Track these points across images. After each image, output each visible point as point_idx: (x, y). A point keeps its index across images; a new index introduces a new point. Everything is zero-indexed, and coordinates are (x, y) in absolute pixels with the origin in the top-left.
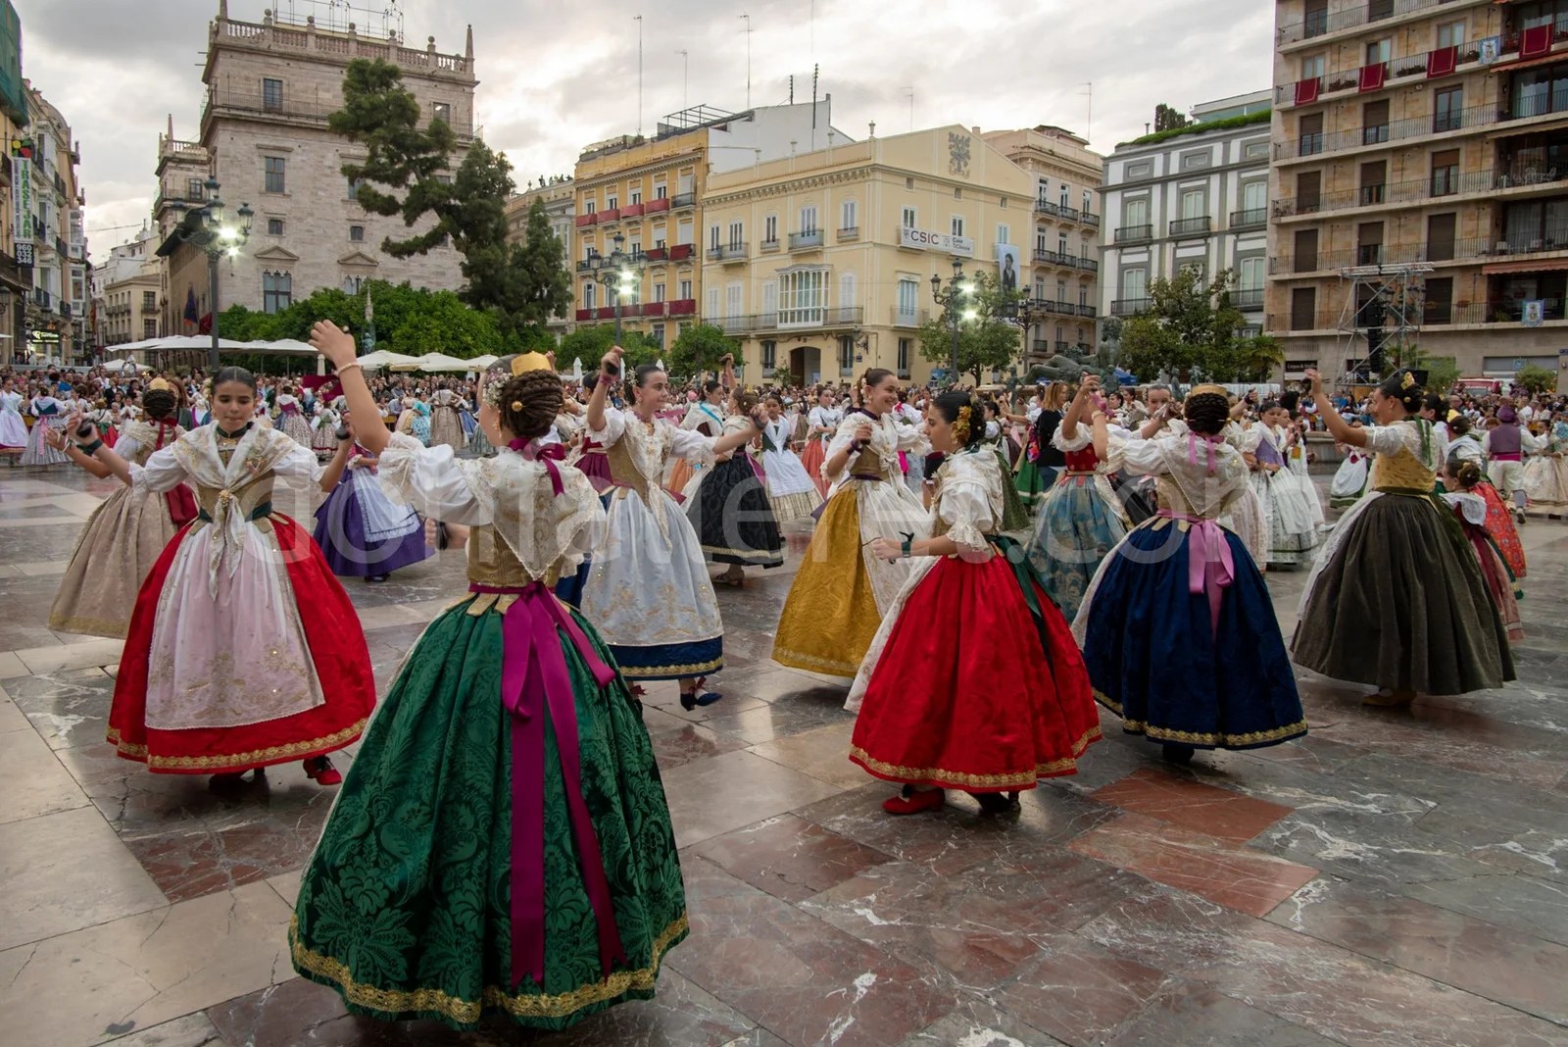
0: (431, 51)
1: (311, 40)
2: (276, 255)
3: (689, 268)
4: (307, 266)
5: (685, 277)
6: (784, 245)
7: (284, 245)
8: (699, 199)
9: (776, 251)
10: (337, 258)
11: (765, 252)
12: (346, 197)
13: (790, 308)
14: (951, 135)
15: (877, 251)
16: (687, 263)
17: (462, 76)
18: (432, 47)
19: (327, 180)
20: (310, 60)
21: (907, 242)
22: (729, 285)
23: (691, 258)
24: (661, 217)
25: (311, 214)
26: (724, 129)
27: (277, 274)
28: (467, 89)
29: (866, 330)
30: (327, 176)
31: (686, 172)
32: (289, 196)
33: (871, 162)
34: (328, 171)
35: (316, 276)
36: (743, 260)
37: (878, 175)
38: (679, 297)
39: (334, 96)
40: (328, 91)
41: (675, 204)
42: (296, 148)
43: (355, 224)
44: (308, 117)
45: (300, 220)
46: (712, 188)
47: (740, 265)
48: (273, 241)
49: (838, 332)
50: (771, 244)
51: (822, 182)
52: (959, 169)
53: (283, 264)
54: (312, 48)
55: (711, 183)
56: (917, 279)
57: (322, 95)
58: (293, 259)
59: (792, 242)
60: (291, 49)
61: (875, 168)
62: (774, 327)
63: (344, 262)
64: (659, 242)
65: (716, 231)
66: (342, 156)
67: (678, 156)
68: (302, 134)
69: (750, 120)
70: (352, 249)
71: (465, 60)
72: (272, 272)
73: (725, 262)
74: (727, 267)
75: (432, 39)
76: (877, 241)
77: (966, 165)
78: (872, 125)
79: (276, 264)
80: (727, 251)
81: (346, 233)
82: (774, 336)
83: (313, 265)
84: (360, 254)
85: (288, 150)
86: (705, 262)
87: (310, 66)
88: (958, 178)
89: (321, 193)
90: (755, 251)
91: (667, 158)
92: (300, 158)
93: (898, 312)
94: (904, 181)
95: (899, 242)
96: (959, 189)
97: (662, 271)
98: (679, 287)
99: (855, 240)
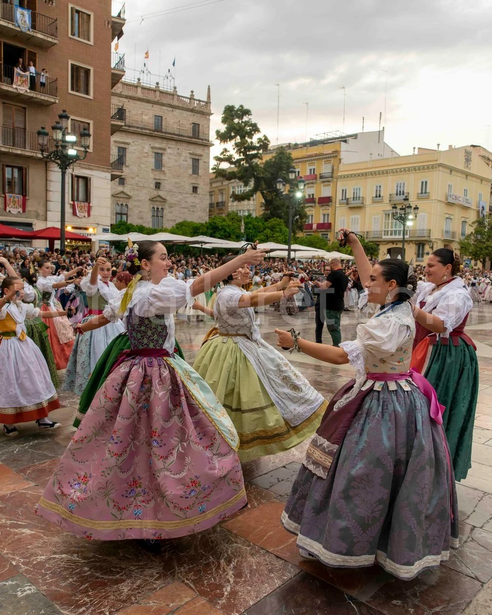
0: (192, 98)
1: (139, 89)
2: (122, 195)
3: (328, 208)
4: (136, 201)
5: (326, 212)
6: (387, 200)
7: (125, 191)
8: (335, 175)
9: (381, 202)
10: (148, 197)
11: (374, 202)
12: (154, 168)
13: (390, 229)
14: (466, 150)
15: (439, 203)
16: (328, 205)
17: (205, 111)
18: (192, 95)
19: (146, 159)
20: (139, 99)
21: (450, 200)
22: (353, 217)
23: (330, 203)
24: (313, 183)
25: (138, 176)
26: (345, 141)
27: (122, 205)
28: (207, 117)
29: (433, 240)
30: (145, 157)
31: (328, 162)
32: (128, 166)
33: (438, 162)
34: (146, 155)
35: (139, 206)
36: (362, 205)
37: (441, 168)
38: (321, 222)
39: (149, 118)
40: (146, 115)
41: (321, 177)
42: (132, 143)
43: (158, 181)
44: (138, 128)
45: (133, 178)
46: (342, 170)
47: (359, 208)
48: (120, 189)
49: (416, 241)
50: (378, 198)
51: (409, 170)
52: (467, 166)
53: (125, 200)
54: (139, 93)
55: (341, 167)
56: (452, 217)
57: (145, 117)
58: (129, 197)
59: (390, 198)
60: (131, 93)
61: (440, 165)
62: (381, 238)
63: (152, 200)
64: (309, 195)
65: (344, 192)
66: (152, 148)
67: (323, 154)
68: (135, 137)
69: (355, 138)
70: (155, 193)
71: (207, 103)
72: (120, 203)
73: (351, 206)
74: (350, 208)
75: (192, 92)
76: (439, 199)
77: (470, 164)
78: (438, 145)
79: (121, 199)
80: (351, 201)
81: (153, 186)
82: (380, 241)
83: (138, 201)
84: (159, 196)
85: (128, 144)
86: (337, 205)
87: (139, 103)
88: (467, 170)
89: (142, 165)
90: (368, 202)
91: (316, 155)
92: (133, 148)
93: (444, 232)
94: (449, 171)
95: (447, 199)
96: (467, 175)
97: (312, 209)
98: (322, 217)
99: (428, 198)
